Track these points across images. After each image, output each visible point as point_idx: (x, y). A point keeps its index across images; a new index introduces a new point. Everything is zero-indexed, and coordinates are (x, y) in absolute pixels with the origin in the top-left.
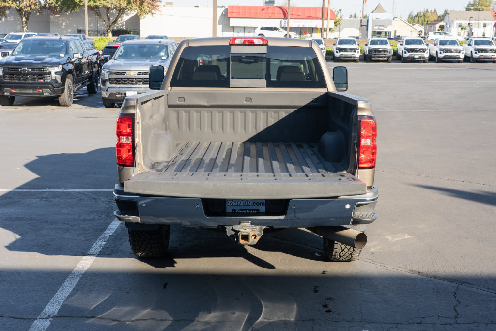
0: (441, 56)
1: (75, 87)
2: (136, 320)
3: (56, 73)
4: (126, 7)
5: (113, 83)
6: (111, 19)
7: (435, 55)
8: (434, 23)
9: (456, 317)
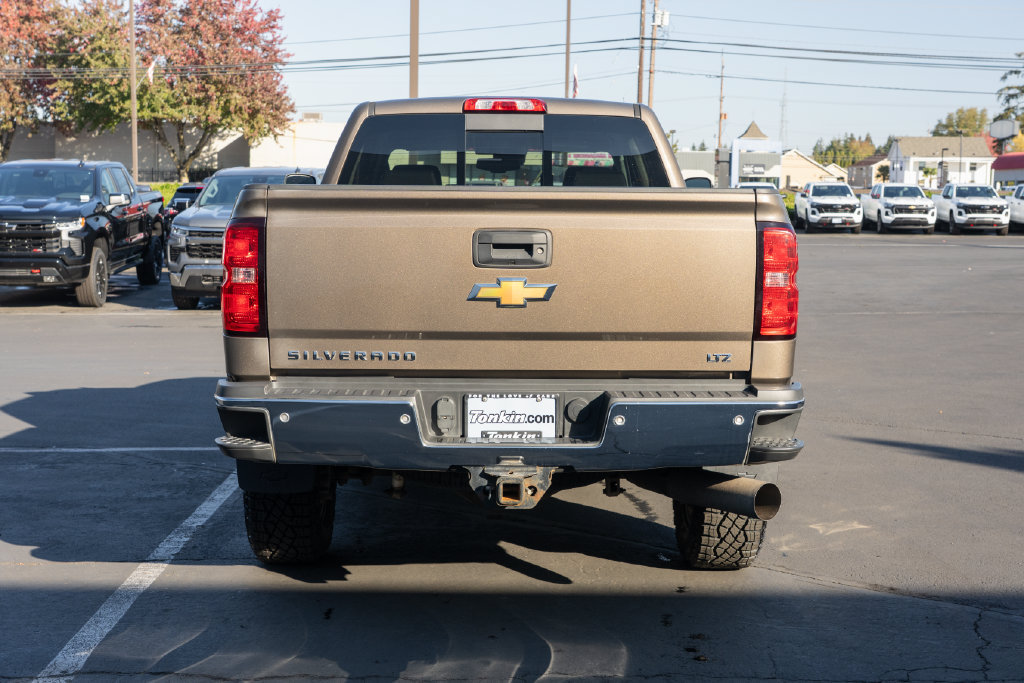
0: (889, 218)
1: (113, 266)
2: (266, 678)
3: (70, 234)
4: (221, 120)
5: (196, 256)
6: (188, 147)
7: (875, 219)
8: (869, 162)
9: (984, 669)
